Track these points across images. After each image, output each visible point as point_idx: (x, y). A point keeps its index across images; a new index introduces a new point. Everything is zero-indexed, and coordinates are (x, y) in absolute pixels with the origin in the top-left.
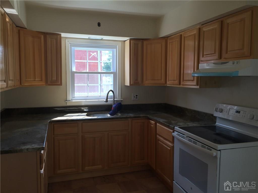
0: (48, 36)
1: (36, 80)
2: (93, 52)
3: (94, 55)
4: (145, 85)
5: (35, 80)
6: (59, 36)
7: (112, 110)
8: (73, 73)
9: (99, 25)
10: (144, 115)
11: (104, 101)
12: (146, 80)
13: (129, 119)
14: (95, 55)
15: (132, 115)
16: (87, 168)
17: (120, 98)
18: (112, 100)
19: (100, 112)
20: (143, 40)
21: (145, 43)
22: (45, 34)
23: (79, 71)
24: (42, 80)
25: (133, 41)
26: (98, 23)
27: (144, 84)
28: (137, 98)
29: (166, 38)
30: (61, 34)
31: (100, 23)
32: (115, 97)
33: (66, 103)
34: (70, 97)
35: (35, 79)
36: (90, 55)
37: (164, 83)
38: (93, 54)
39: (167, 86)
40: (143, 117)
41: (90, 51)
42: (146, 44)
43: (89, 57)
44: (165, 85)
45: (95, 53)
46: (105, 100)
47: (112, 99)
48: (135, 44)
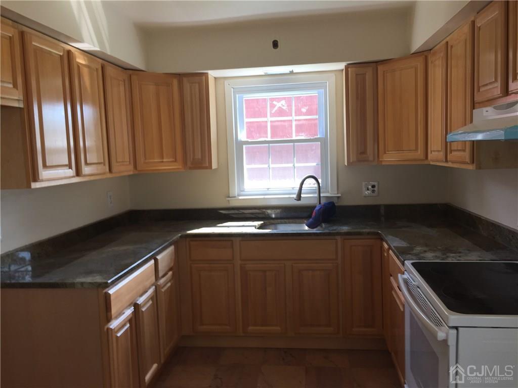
0: (185, 80)
1: (164, 160)
2: (279, 100)
3: (280, 106)
4: (383, 163)
5: (162, 162)
6: (204, 77)
7: (313, 217)
8: (241, 144)
9: (275, 44)
10: (372, 230)
11: (293, 197)
12: (385, 153)
13: (339, 238)
14: (283, 106)
15: (345, 229)
16: (251, 328)
17: (336, 193)
18: (315, 197)
19: (291, 221)
20: (377, 63)
21: (381, 68)
22: (180, 76)
23: (253, 138)
24: (176, 161)
25: (354, 69)
26: (272, 41)
27: (381, 161)
28: (373, 191)
29: (425, 53)
30: (207, 73)
31: (277, 41)
32: (321, 190)
33: (229, 201)
34: (235, 191)
35: (163, 158)
36: (273, 106)
37: (422, 157)
38: (278, 105)
39: (430, 164)
40: (368, 234)
41: (272, 100)
42: (384, 72)
43: (271, 111)
44: (426, 162)
45: (283, 102)
46: (295, 196)
47: (316, 193)
48: (356, 75)
